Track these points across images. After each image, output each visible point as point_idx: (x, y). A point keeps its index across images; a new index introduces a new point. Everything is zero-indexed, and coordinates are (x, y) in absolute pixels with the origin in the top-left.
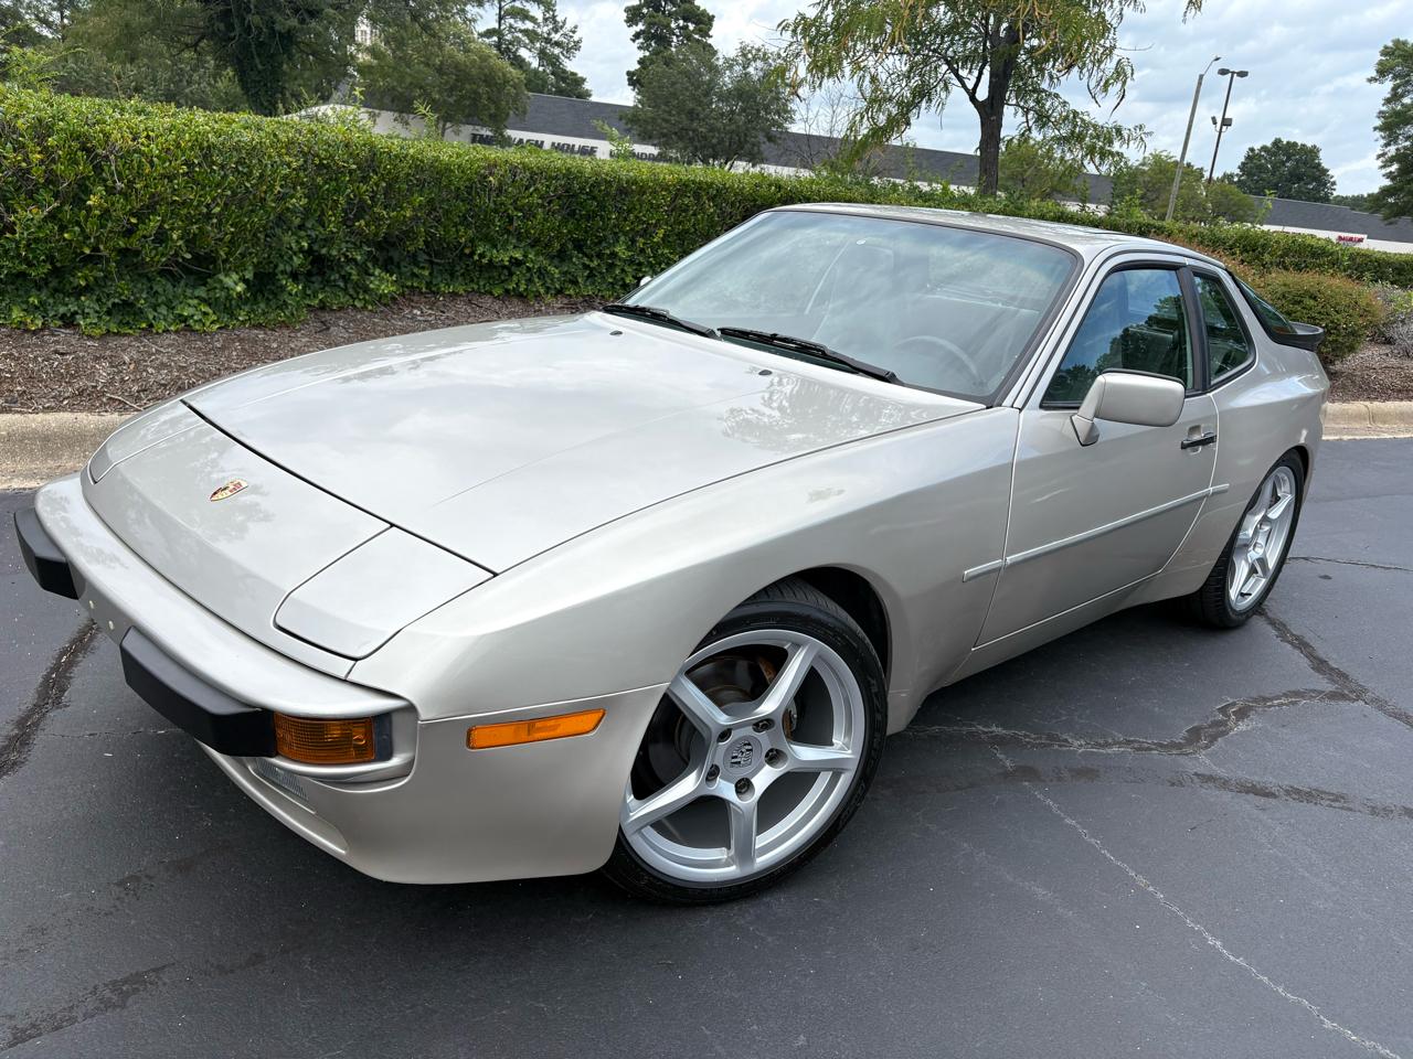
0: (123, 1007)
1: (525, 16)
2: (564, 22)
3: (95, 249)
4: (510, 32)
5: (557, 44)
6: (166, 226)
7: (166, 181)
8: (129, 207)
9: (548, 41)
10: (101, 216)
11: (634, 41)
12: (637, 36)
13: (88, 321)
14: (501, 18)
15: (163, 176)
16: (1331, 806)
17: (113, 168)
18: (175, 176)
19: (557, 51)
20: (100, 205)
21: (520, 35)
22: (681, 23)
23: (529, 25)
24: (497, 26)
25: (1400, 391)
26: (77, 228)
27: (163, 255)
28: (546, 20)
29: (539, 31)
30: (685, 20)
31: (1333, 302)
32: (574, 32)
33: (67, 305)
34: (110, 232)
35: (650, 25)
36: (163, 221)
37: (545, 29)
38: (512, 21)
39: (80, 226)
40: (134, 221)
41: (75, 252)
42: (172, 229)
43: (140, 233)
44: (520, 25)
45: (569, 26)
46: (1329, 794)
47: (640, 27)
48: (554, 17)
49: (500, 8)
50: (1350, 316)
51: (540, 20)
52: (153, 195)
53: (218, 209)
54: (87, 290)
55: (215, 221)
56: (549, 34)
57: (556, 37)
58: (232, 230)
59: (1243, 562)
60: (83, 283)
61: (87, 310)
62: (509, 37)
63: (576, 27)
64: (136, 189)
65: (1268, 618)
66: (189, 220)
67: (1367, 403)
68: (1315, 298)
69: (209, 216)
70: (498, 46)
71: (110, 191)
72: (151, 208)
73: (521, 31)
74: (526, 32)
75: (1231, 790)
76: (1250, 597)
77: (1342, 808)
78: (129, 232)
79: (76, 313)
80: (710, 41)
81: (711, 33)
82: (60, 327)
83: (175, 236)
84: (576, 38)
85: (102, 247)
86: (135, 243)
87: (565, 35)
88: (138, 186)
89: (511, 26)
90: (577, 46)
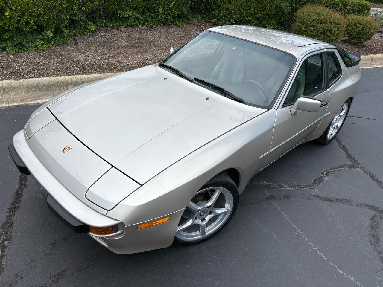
0: (58, 282)
3: (9, 27)
6: (28, 19)
7: (27, 6)
8: (17, 14)
10: (9, 18)
13: (10, 49)
15: (26, 4)
16: (346, 204)
17: (11, 3)
18: (29, 4)
20: (9, 15)
25: (381, 50)
26: (2, 22)
27: (28, 28)
31: (366, 25)
33: (3, 44)
34: (12, 22)
36: (27, 18)
39: (4, 21)
40: (19, 18)
41: (3, 29)
42: (30, 20)
43: (21, 22)
46: (347, 200)
50: (370, 30)
52: (23, 10)
53: (42, 12)
54: (8, 39)
55: (42, 16)
58: (47, 18)
59: (332, 128)
60: (7, 37)
61: (9, 46)
64: (18, 9)
65: (337, 139)
66: (35, 16)
67: (371, 55)
68: (361, 24)
69: (40, 14)
71: (11, 10)
72: (23, 14)
75: (322, 200)
76: (333, 135)
77: (349, 204)
78: (18, 22)
79: (6, 47)
82: (2, 51)
83: (31, 22)
86: (20, 25)
88: (19, 8)
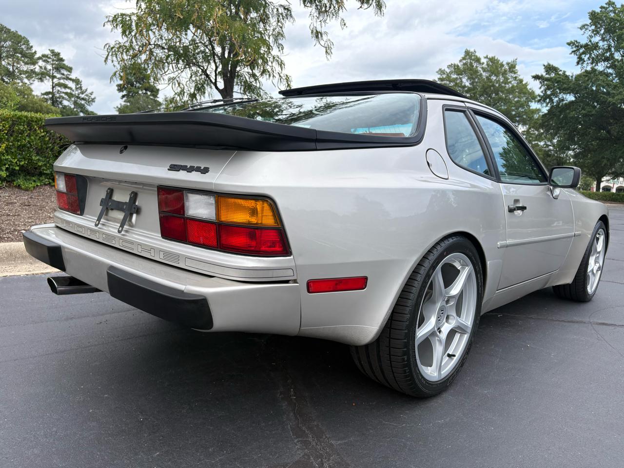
1: (66, 86)
2: (86, 90)
4: (58, 93)
5: (83, 99)
9: (78, 97)
11: (122, 99)
12: (123, 96)
14: (53, 87)
19: (83, 102)
21: (63, 95)
22: (144, 91)
23: (68, 91)
24: (51, 90)
28: (77, 89)
29: (74, 93)
30: (146, 90)
32: (91, 94)
35: (129, 92)
37: (77, 92)
38: (59, 88)
44: (63, 90)
45: (89, 91)
47: (125, 93)
48: (81, 88)
49: (53, 83)
51: (74, 88)
56: (79, 94)
57: (82, 96)
62: (58, 95)
63: (92, 92)
70: (52, 99)
73: (63, 93)
74: (66, 93)
80: (158, 99)
81: (158, 96)
84: (93, 97)
87: (87, 95)
89: (58, 91)
90: (93, 100)
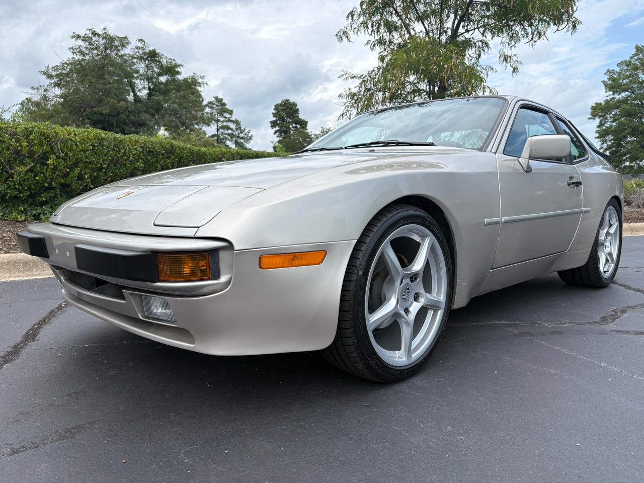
1: (228, 128)
2: (245, 129)
3: (50, 184)
4: (222, 135)
5: (242, 138)
6: (82, 173)
7: (83, 152)
8: (66, 164)
9: (238, 137)
10: (53, 169)
11: (275, 134)
12: (276, 132)
13: (46, 216)
14: (218, 130)
15: (81, 150)
17: (59, 147)
18: (87, 150)
19: (242, 141)
20: (53, 163)
21: (226, 136)
22: (294, 125)
23: (230, 132)
24: (216, 133)
26: (42, 175)
27: (81, 186)
28: (236, 129)
29: (234, 133)
30: (296, 124)
32: (249, 133)
33: (36, 210)
34: (57, 175)
35: (281, 127)
36: (81, 170)
37: (237, 133)
38: (223, 131)
39: (44, 174)
40: (68, 170)
41: (41, 185)
42: (85, 174)
43: (71, 176)
44: (226, 132)
45: (247, 130)
47: (277, 128)
48: (240, 128)
49: (218, 126)
51: (234, 129)
52: (77, 159)
53: (105, 166)
54: (46, 203)
55: (104, 170)
56: (239, 134)
57: (241, 135)
58: (112, 175)
59: (602, 253)
60: (44, 199)
61: (45, 212)
62: (222, 137)
64: (69, 156)
65: (618, 284)
66: (93, 170)
67: (628, 224)
69: (101, 169)
70: (217, 140)
71: (58, 157)
72: (76, 165)
73: (227, 134)
74: (229, 134)
75: (632, 334)
76: (609, 272)
78: (66, 175)
79: (40, 213)
80: (307, 131)
81: (307, 128)
82: (32, 220)
83: (86, 177)
84: (250, 135)
85: (53, 183)
86: (68, 180)
87: (246, 134)
88: (70, 155)
89: (222, 133)
90: (251, 138)
